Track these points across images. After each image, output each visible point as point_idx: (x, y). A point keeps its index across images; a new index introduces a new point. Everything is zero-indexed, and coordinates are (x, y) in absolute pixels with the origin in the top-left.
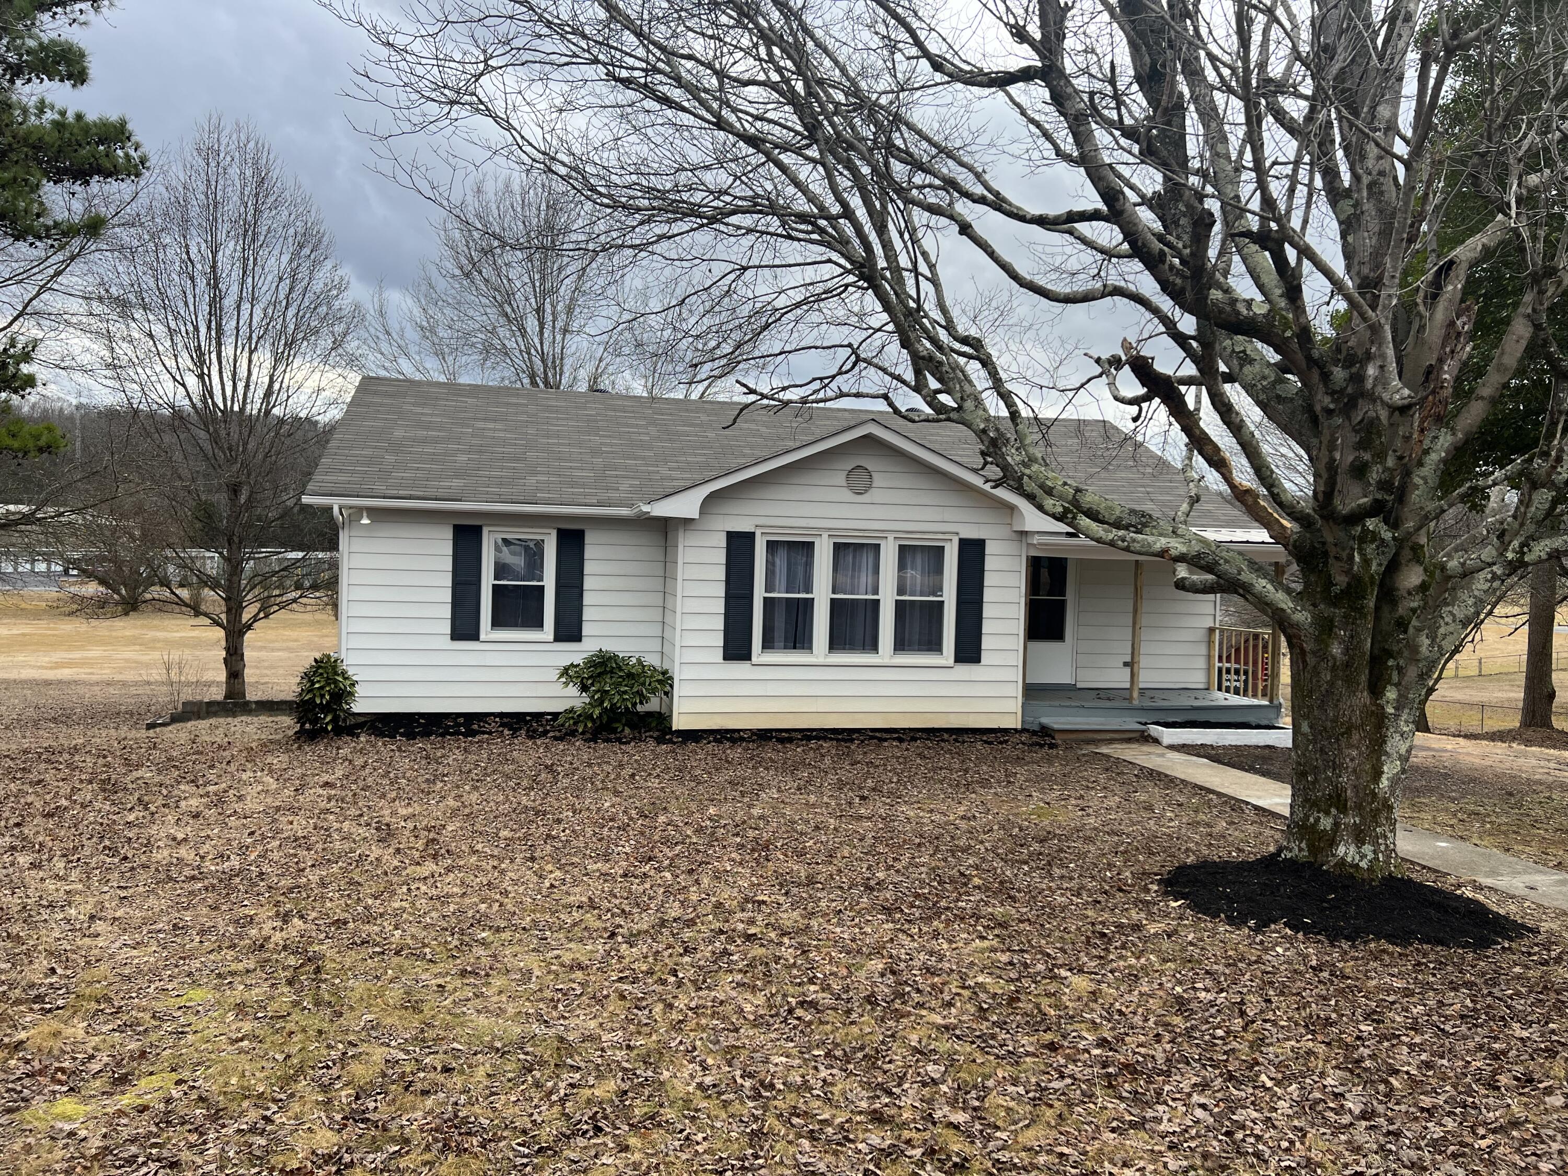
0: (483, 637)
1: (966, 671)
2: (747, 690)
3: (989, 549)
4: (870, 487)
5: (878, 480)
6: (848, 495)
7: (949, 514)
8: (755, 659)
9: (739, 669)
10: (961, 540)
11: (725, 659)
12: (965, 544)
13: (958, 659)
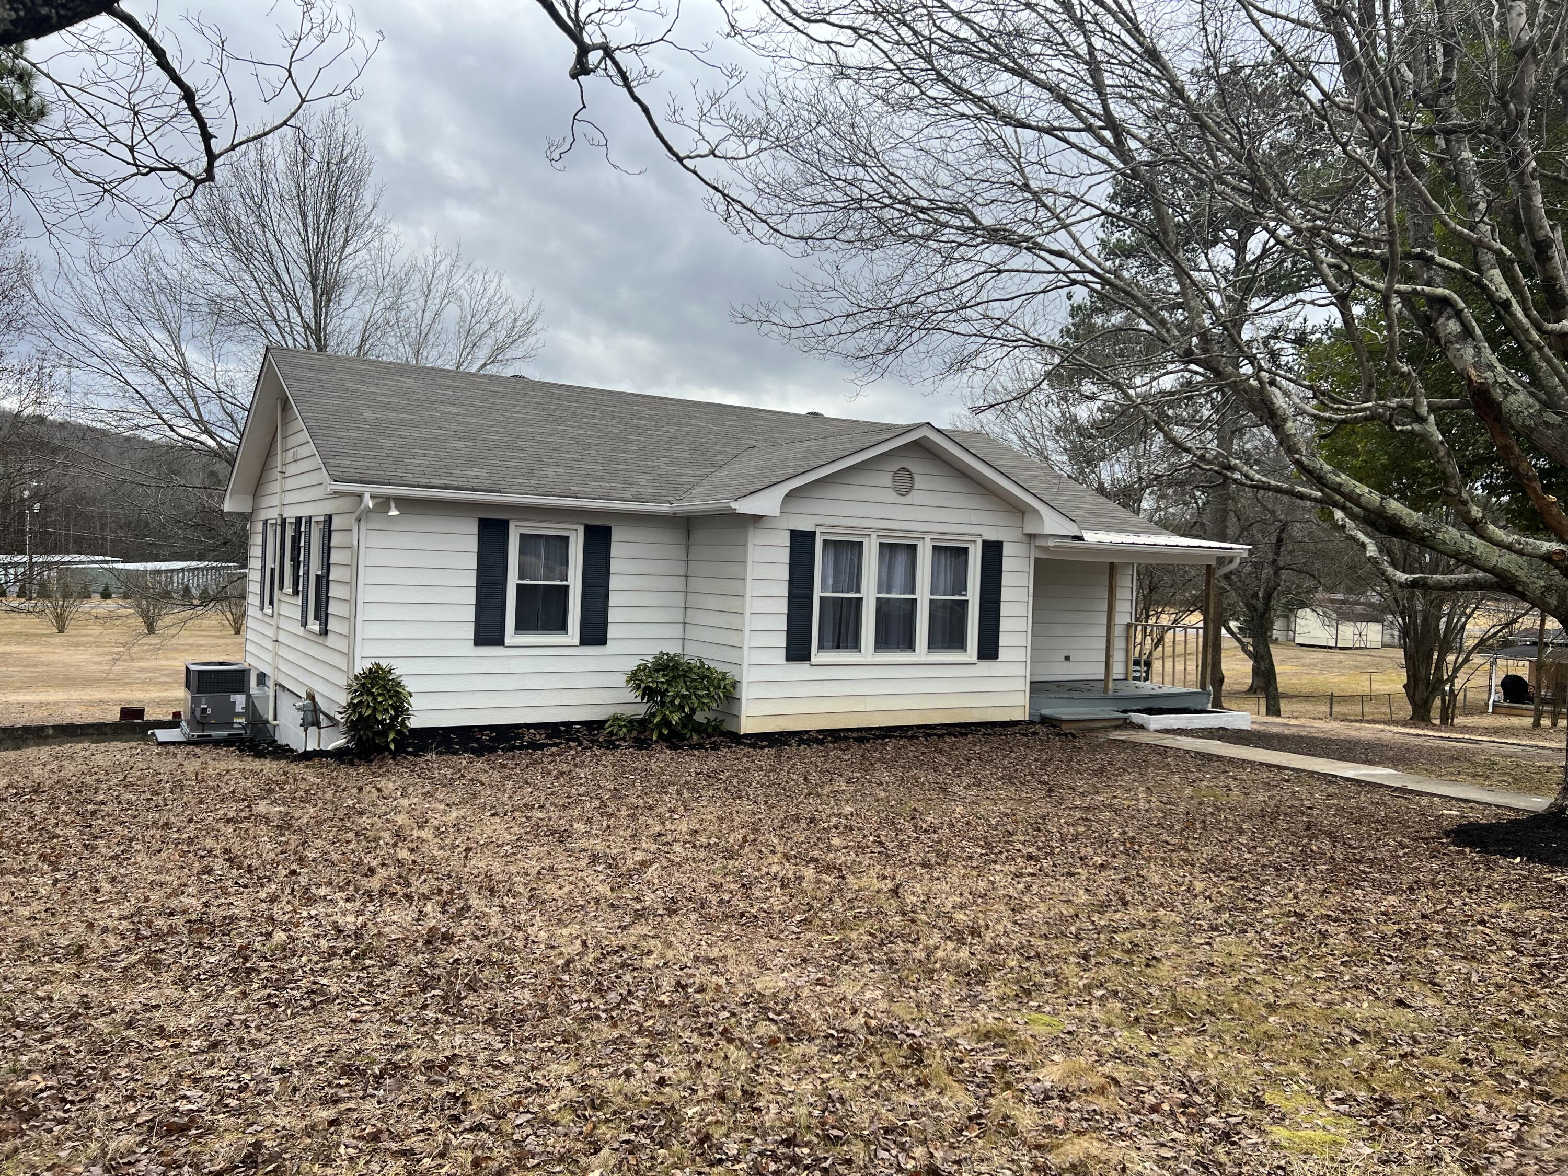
0: (507, 641)
1: (986, 667)
2: (806, 690)
3: (1007, 550)
4: (912, 488)
5: (919, 482)
6: (892, 496)
7: (976, 517)
8: (814, 659)
9: (800, 670)
10: (984, 542)
11: (788, 659)
12: (987, 544)
13: (981, 656)
